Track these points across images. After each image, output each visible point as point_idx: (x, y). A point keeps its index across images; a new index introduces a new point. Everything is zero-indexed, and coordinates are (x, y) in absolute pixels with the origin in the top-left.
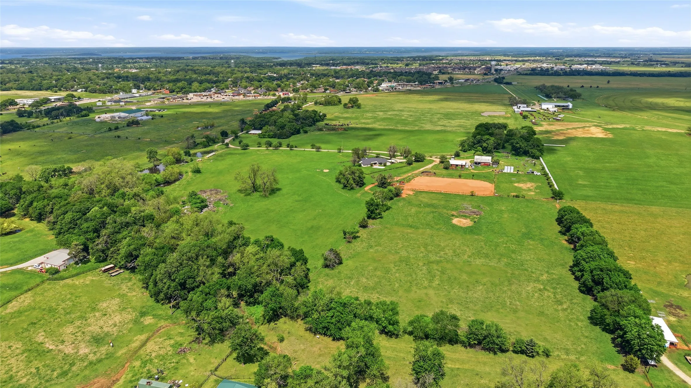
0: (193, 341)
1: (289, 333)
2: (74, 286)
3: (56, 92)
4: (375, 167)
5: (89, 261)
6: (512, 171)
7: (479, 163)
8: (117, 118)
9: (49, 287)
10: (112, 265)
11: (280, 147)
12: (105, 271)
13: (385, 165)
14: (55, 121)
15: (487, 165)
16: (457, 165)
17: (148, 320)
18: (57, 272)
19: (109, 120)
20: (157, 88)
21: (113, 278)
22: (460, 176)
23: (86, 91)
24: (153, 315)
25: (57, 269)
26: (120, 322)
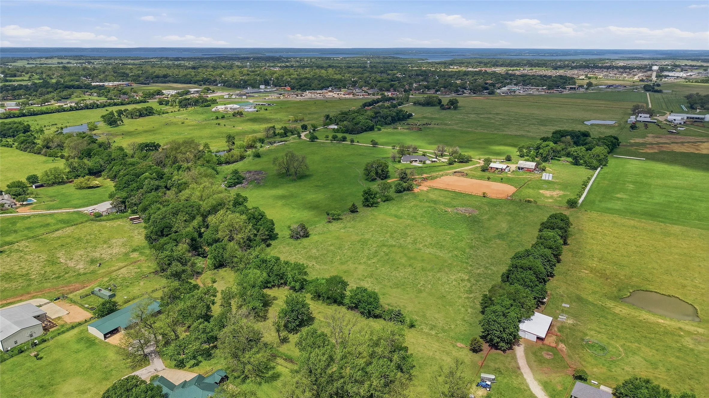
0: (153, 272)
1: (223, 278)
2: (105, 227)
3: (201, 85)
4: (414, 164)
5: (127, 212)
6: (550, 179)
7: (522, 168)
8: (229, 109)
9: (89, 225)
10: (138, 216)
11: (343, 141)
12: (131, 219)
13: (424, 163)
14: (182, 109)
15: (529, 170)
16: (497, 169)
17: (135, 255)
18: (101, 215)
19: (222, 111)
20: (282, 85)
21: (134, 225)
22: (489, 179)
23: (224, 85)
24: (140, 252)
25: (100, 214)
26: (116, 253)
